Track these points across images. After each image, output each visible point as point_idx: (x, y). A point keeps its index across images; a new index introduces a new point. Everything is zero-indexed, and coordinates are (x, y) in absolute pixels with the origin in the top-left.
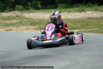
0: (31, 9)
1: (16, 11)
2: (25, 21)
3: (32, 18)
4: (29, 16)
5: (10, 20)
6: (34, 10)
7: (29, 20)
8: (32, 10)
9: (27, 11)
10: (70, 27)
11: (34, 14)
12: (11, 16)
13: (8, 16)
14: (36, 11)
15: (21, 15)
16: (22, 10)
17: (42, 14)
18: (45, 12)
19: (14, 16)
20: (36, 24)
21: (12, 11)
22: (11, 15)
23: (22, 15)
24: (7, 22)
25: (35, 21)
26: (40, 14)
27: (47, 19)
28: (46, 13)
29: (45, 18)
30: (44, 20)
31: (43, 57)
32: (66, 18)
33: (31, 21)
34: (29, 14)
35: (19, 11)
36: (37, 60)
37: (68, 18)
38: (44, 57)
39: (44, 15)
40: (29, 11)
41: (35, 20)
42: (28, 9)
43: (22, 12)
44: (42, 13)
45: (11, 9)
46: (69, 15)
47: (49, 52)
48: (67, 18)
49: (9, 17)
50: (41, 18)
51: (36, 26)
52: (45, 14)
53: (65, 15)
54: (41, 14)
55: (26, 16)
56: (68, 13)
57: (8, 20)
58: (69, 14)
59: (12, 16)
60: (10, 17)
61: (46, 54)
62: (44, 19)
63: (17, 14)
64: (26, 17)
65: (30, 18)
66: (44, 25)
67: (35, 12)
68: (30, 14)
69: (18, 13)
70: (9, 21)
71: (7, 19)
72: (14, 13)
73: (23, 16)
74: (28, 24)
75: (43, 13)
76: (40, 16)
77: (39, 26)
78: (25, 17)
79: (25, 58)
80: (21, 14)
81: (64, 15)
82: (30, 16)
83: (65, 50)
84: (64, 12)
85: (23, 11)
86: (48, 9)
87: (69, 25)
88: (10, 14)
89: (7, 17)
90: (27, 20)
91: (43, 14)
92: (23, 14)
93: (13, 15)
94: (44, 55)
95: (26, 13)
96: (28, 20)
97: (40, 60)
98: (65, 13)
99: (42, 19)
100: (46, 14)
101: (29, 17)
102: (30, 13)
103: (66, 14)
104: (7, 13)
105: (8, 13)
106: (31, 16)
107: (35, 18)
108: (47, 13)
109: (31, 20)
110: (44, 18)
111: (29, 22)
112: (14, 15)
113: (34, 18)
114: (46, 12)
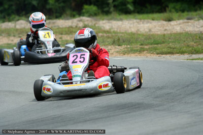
0: (113, 13)
1: (83, 16)
2: (102, 36)
3: (116, 30)
4: (109, 26)
5: (72, 34)
6: (120, 15)
7: (110, 35)
8: (115, 14)
9: (105, 17)
10: (190, 49)
11: (120, 23)
12: (74, 27)
13: (68, 26)
14: (123, 16)
15: (93, 25)
16: (96, 15)
17: (136, 24)
18: (140, 19)
19: (79, 27)
20: (124, 42)
21: (77, 16)
22: (74, 25)
23: (97, 25)
24: (67, 37)
25: (121, 36)
26: (131, 22)
27: (144, 32)
28: (142, 20)
29: (141, 30)
30: (140, 35)
31: (136, 108)
32: (182, 31)
33: (112, 36)
34: (109, 23)
35: (90, 15)
36: (125, 113)
37: (187, 30)
38: (138, 107)
39: (138, 26)
40: (110, 17)
41: (121, 34)
42: (107, 13)
43: (95, 18)
44: (135, 21)
45: (74, 13)
46: (188, 25)
47: (148, 97)
48: (184, 32)
49: (71, 29)
50: (133, 30)
51: (123, 46)
52: (141, 23)
53: (181, 26)
54: (134, 23)
55: (104, 26)
56: (186, 21)
57: (69, 34)
58: (190, 24)
59: (76, 27)
60: (72, 27)
61: (141, 101)
62: (139, 33)
63: (86, 23)
64: (104, 28)
65: (112, 30)
66: (140, 44)
67: (121, 20)
68: (111, 23)
69: (87, 20)
70: (71, 36)
71: (66, 31)
72: (81, 21)
73: (98, 27)
74: (108, 42)
75: (138, 21)
76: (130, 28)
77: (129, 46)
78: (102, 28)
79: (101, 109)
80: (94, 22)
81: (180, 24)
82: (112, 26)
83: (181, 95)
84: (179, 19)
85: (98, 17)
86: (148, 13)
87: (189, 44)
88: (72, 23)
89: (66, 28)
90: (105, 35)
91: (138, 23)
92: (97, 22)
93: (78, 24)
94: (139, 104)
95: (103, 20)
96: (108, 34)
97: (129, 113)
98: (181, 21)
99: (135, 32)
100: (143, 23)
101: (110, 29)
102: (111, 21)
103: (183, 23)
104: (67, 21)
105: (68, 19)
106: (114, 27)
107: (122, 31)
108: (146, 20)
109: (113, 34)
110: (138, 30)
111: (108, 37)
112: (81, 25)
113: (118, 31)
114: (144, 19)
